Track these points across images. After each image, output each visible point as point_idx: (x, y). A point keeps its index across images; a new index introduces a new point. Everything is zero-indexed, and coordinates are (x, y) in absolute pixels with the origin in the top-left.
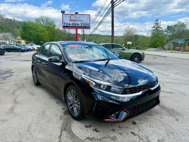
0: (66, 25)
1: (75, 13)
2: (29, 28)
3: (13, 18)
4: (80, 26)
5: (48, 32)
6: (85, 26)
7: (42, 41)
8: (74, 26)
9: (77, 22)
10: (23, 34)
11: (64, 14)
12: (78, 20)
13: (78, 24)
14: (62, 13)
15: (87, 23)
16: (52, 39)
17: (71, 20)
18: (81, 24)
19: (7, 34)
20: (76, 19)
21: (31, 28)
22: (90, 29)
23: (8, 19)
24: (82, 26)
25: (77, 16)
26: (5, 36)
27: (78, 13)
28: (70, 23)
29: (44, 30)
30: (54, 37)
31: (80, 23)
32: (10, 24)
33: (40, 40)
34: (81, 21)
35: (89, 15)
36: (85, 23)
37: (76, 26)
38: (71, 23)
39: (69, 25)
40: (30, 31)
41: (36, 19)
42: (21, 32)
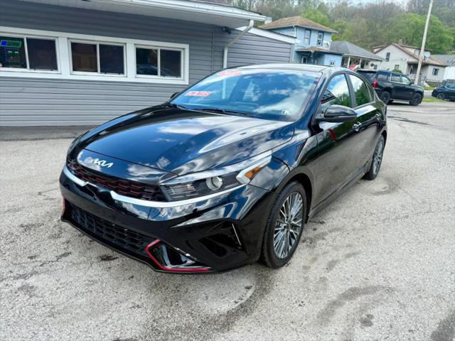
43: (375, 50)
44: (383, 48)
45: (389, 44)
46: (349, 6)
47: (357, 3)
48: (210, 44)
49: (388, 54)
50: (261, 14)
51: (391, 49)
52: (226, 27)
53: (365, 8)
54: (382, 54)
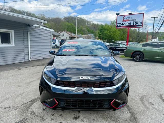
0: (119, 25)
1: (129, 13)
2: (104, 29)
3: (97, 23)
4: (133, 25)
5: (120, 32)
6: (137, 24)
7: (113, 39)
8: (126, 25)
9: (129, 22)
10: (99, 35)
11: (118, 16)
12: (131, 19)
13: (130, 23)
14: (117, 15)
15: (140, 22)
16: (123, 37)
17: (124, 21)
18: (134, 23)
19: (90, 35)
20: (129, 19)
21: (106, 29)
22: (142, 27)
23: (93, 24)
24: (134, 25)
25: (130, 16)
26: (88, 36)
27: (132, 13)
28: (122, 23)
29: (116, 30)
30: (124, 36)
31: (132, 22)
32: (94, 27)
33: (112, 39)
34: (134, 20)
35: (143, 14)
36: (137, 22)
37: (129, 25)
38: (124, 23)
39: (122, 25)
40: (105, 32)
41: (112, 22)
42: (99, 33)
43: (59, 33)
44: (61, 32)
45: (63, 31)
46: (45, 18)
47: (48, 17)
48: (23, 30)
49: (63, 34)
50: (45, 21)
51: (64, 32)
52: (28, 24)
53: (51, 19)
54: (61, 34)
